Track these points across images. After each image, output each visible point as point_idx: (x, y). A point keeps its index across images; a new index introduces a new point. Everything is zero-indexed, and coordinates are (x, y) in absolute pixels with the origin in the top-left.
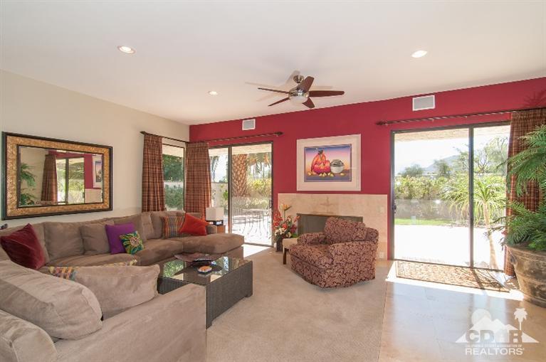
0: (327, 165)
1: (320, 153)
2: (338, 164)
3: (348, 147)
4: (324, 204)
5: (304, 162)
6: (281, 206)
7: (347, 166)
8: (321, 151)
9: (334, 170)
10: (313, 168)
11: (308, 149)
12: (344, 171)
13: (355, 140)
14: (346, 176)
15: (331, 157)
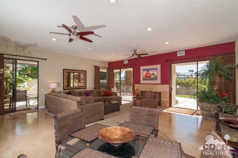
0: (150, 75)
1: (148, 71)
2: (153, 74)
3: (156, 69)
4: (149, 88)
5: (143, 74)
6: (136, 88)
7: (156, 75)
8: (148, 70)
9: (152, 76)
10: (145, 76)
11: (144, 70)
12: (155, 77)
13: (158, 67)
14: (156, 78)
15: (151, 72)
